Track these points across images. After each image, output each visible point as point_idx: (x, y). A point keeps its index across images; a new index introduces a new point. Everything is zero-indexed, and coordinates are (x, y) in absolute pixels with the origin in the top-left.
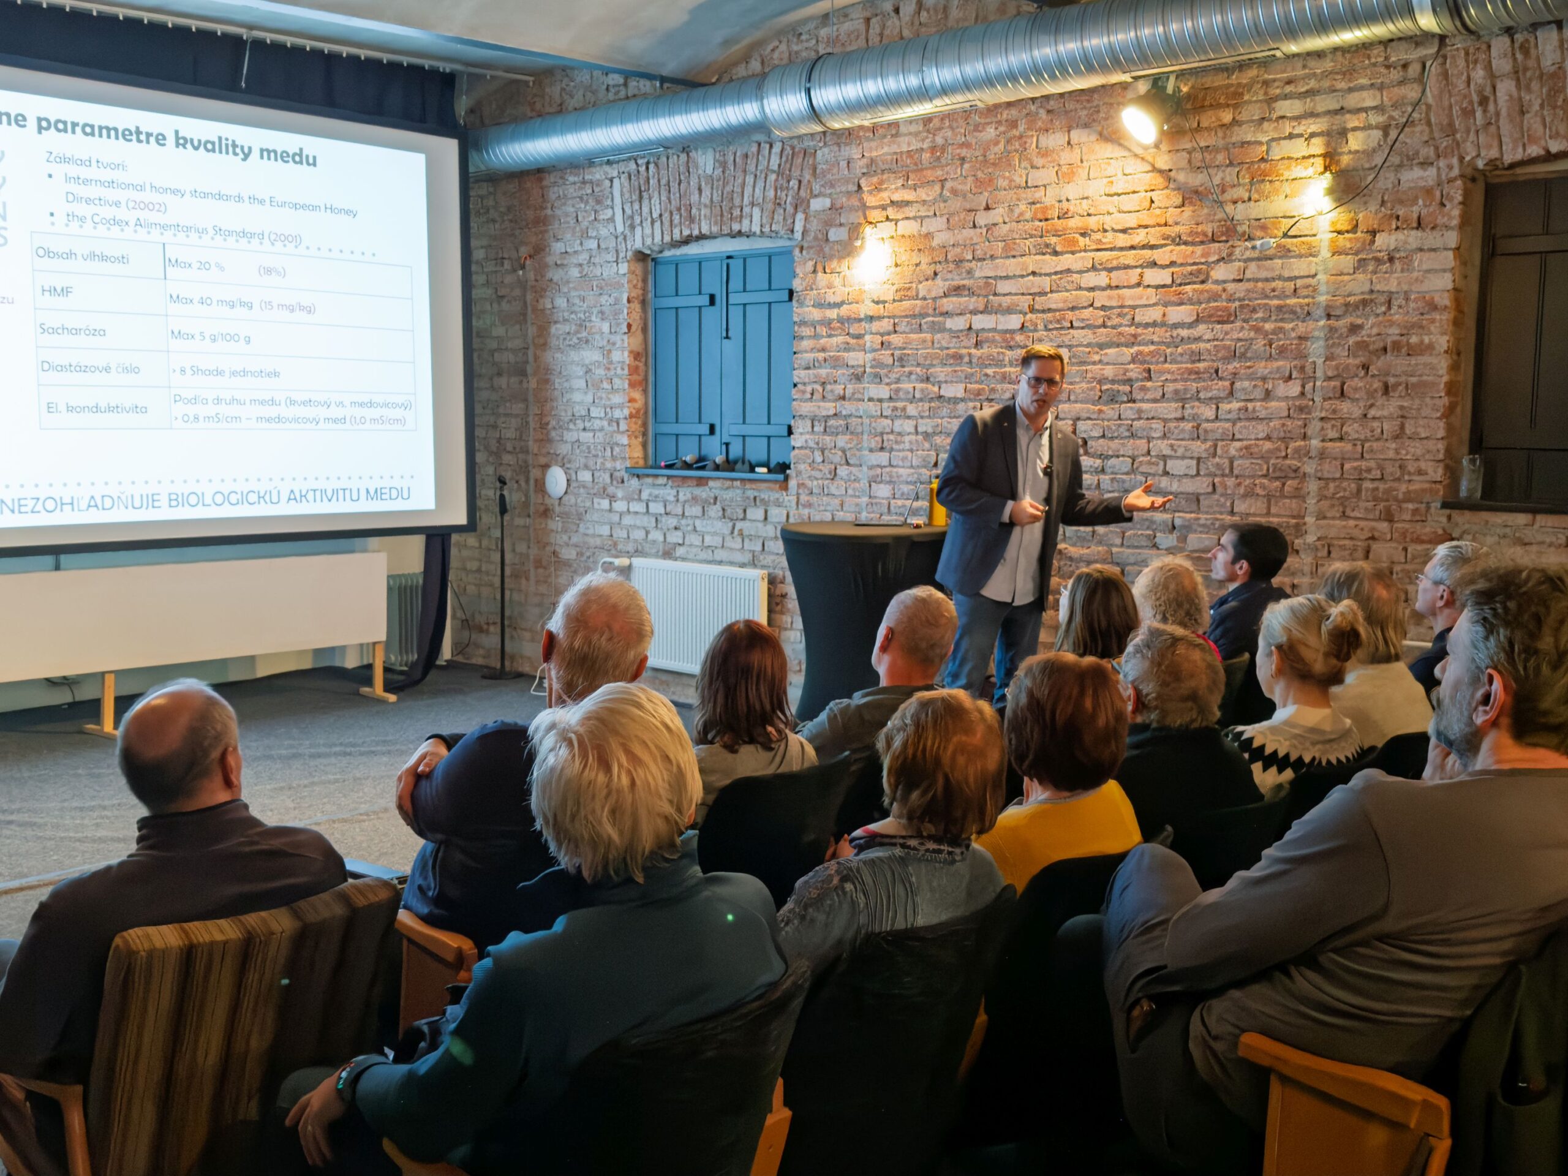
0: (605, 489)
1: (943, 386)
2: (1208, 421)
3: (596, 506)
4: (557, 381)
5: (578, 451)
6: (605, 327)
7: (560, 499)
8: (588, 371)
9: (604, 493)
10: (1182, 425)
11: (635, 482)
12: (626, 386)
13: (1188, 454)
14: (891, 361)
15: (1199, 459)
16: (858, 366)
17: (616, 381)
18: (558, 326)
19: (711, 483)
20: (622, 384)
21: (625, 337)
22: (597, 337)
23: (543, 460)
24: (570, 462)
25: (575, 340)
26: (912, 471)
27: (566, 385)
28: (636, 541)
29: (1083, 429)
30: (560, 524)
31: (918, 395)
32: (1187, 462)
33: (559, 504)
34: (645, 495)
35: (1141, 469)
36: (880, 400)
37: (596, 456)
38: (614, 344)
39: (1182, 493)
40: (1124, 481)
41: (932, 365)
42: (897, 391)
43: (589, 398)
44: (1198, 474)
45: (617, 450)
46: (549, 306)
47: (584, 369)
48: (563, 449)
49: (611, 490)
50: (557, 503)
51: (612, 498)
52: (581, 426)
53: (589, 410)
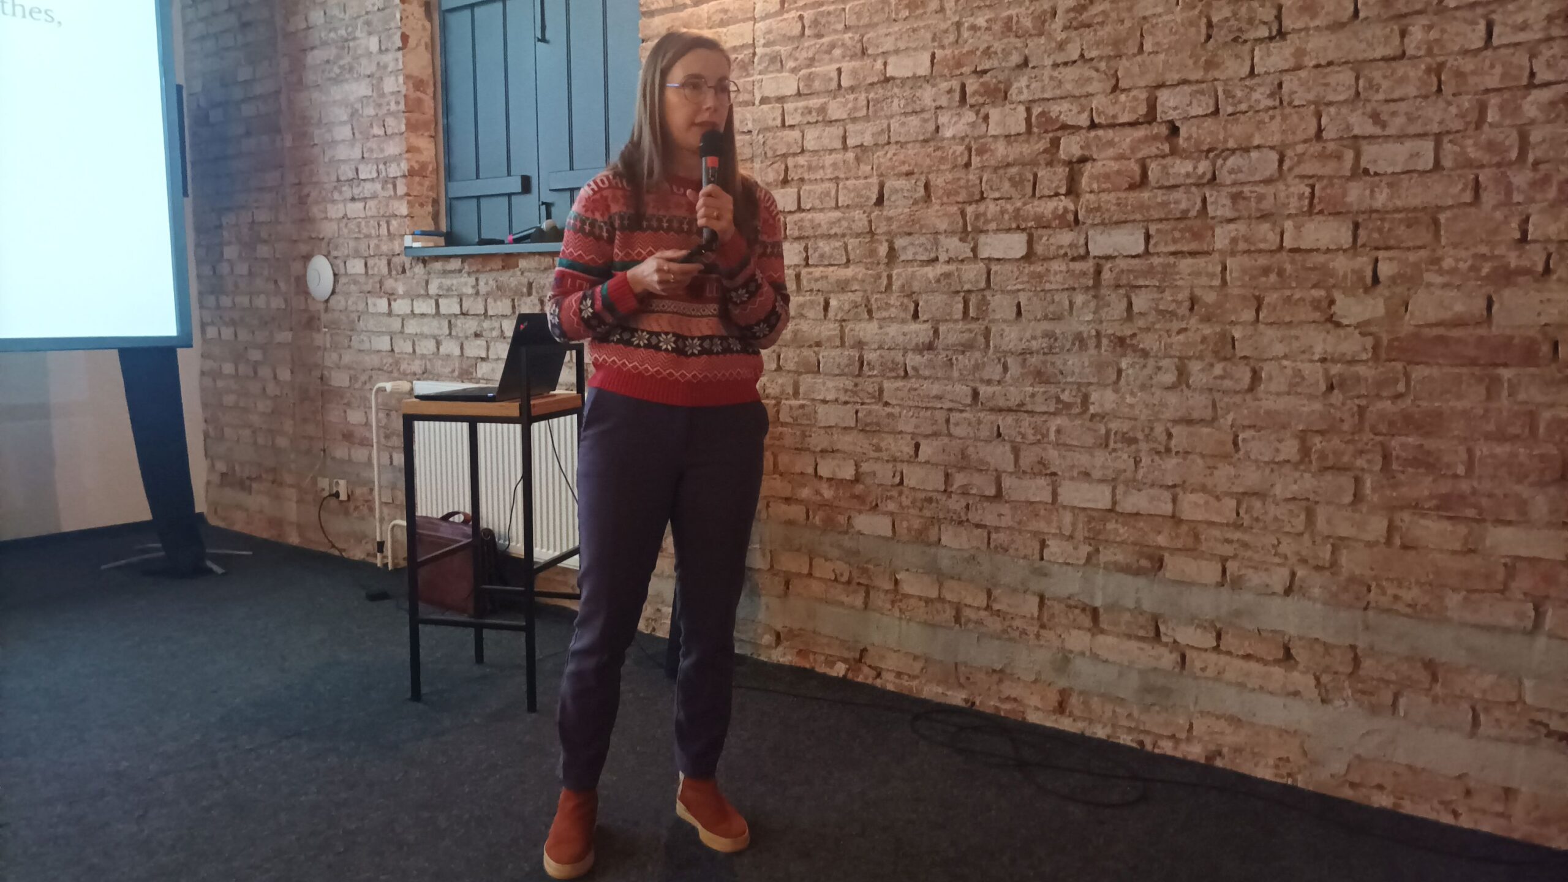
0: (381, 283)
1: (892, 60)
2: (1465, 52)
3: (371, 309)
4: (317, 132)
5: (345, 231)
6: (373, 44)
7: (327, 301)
8: (354, 114)
9: (380, 290)
10: (1401, 68)
11: (419, 269)
12: (403, 128)
13: (1412, 130)
14: (796, 30)
15: (1438, 138)
16: (743, 46)
17: (390, 121)
18: (316, 52)
19: (523, 263)
20: (396, 125)
21: (400, 54)
22: (364, 61)
23: (304, 249)
24: (336, 248)
25: (337, 70)
26: (837, 214)
27: (328, 137)
28: (423, 356)
29: (1172, 104)
30: (328, 336)
31: (845, 83)
32: (1409, 145)
33: (326, 310)
34: (433, 289)
35: (1297, 171)
36: (781, 99)
37: (368, 236)
38: (385, 67)
39: (1397, 210)
40: (1261, 198)
41: (872, 26)
42: (810, 78)
43: (356, 153)
44: (1438, 165)
45: (394, 223)
46: (303, 25)
47: (349, 111)
48: (328, 229)
49: (389, 284)
50: (322, 307)
51: (391, 296)
52: (349, 195)
53: (357, 170)
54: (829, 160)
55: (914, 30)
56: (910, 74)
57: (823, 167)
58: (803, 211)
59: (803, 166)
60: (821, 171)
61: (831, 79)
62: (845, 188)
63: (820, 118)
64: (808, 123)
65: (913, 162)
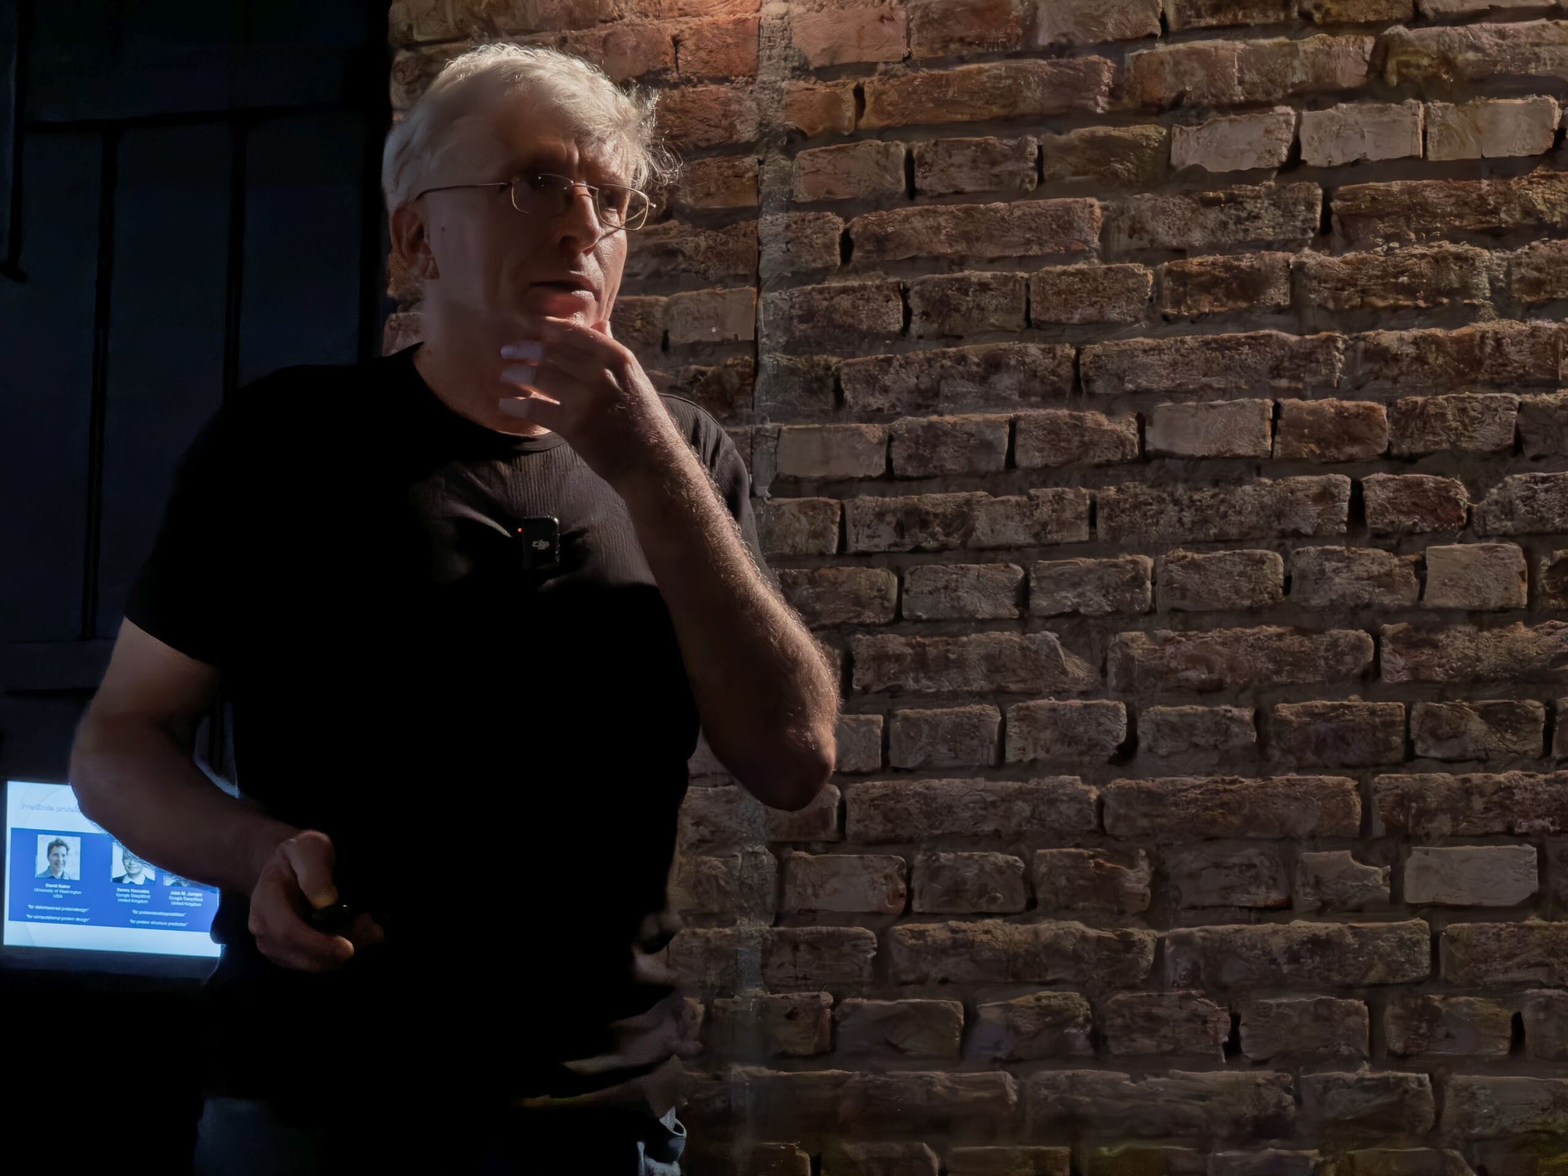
1: (1162, 410)
14: (891, 317)
26: (1002, 783)
36: (837, 487)
41: (1104, 327)
54: (976, 643)
55: (1222, 346)
56: (1210, 449)
57: (960, 664)
58: (897, 772)
59: (899, 658)
60: (953, 673)
61: (988, 447)
62: (1027, 718)
63: (955, 540)
64: (918, 550)
65: (1220, 663)
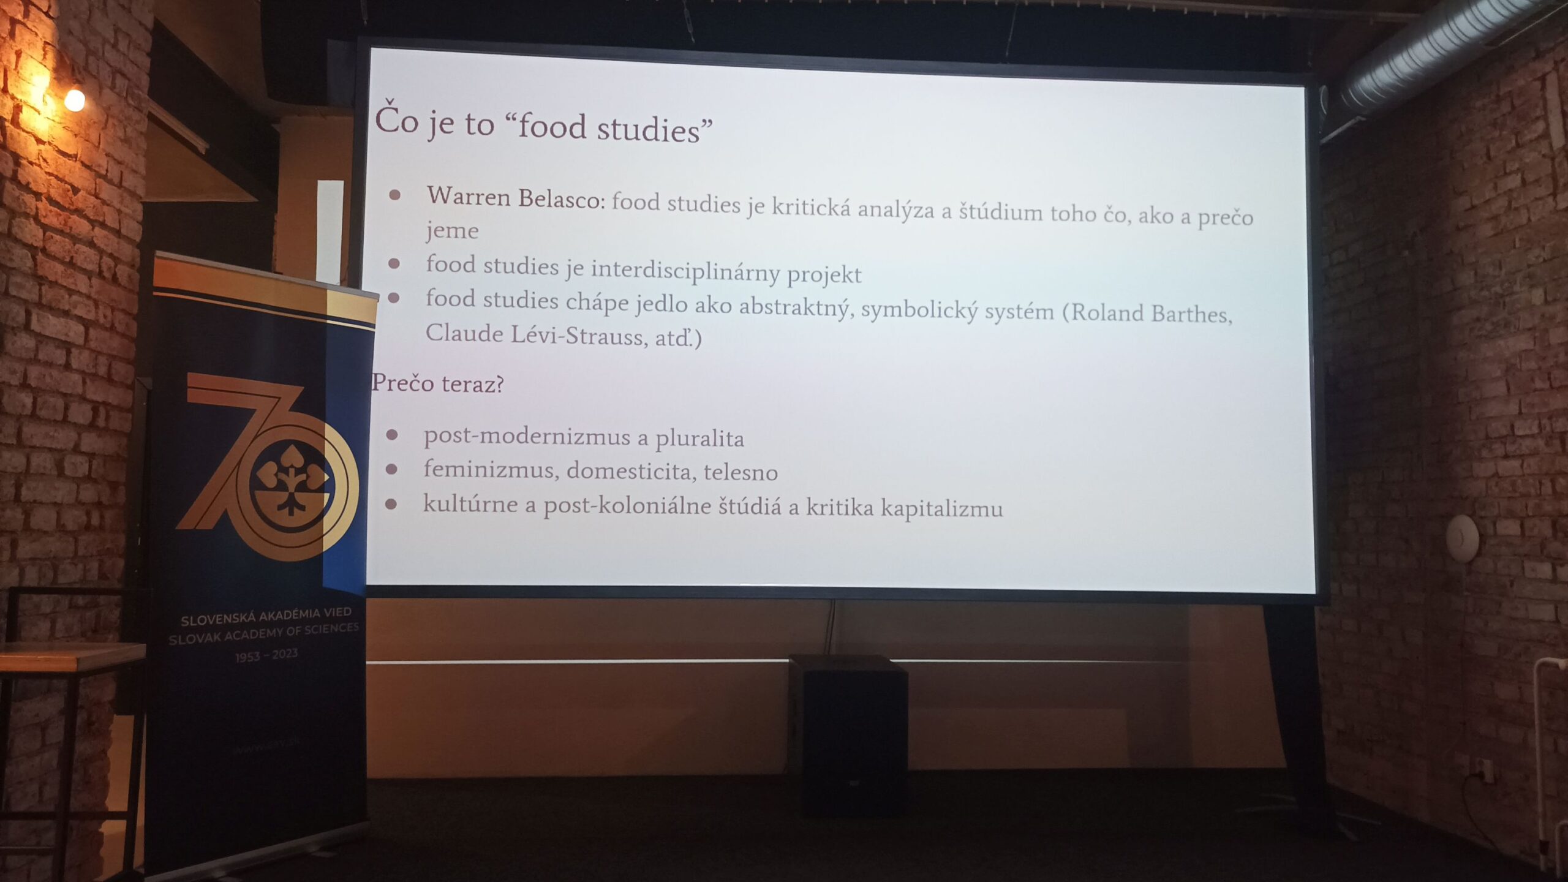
0: (1543, 546)
3: (1529, 573)
4: (1462, 390)
5: (1496, 490)
6: (1537, 296)
7: (1470, 563)
8: (1509, 369)
9: (1542, 553)
18: (1463, 312)
22: (1524, 315)
23: (1443, 508)
24: (1484, 507)
27: (1476, 394)
30: (1470, 600)
33: (1469, 572)
37: (1526, 496)
46: (1449, 288)
47: (1504, 366)
48: (1474, 488)
49: (1554, 547)
50: (1464, 568)
51: (1557, 561)
52: (1501, 453)
53: (1512, 427)
